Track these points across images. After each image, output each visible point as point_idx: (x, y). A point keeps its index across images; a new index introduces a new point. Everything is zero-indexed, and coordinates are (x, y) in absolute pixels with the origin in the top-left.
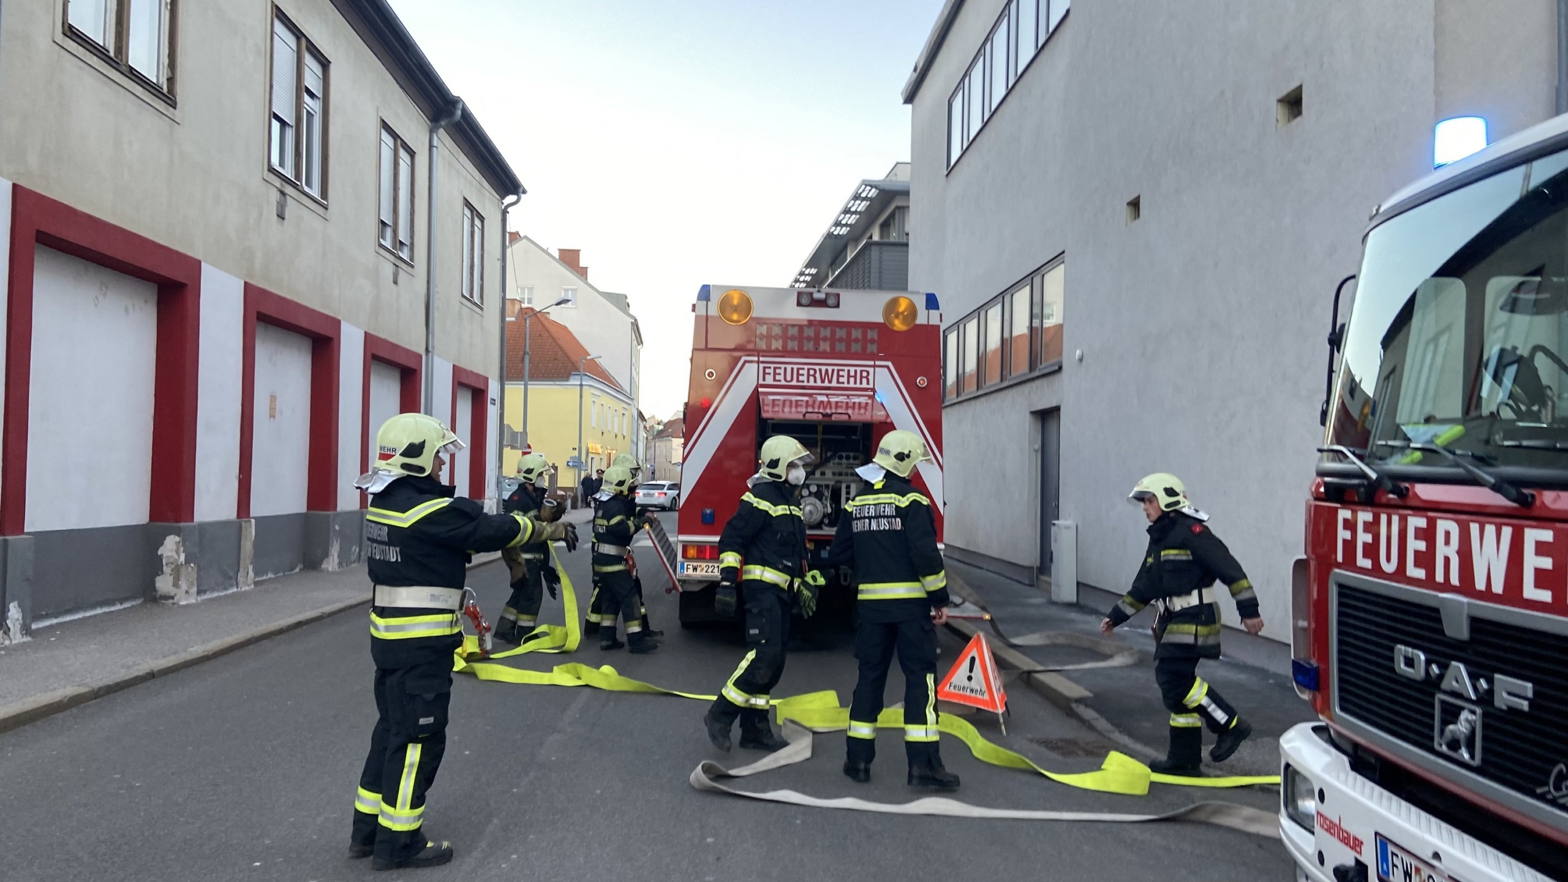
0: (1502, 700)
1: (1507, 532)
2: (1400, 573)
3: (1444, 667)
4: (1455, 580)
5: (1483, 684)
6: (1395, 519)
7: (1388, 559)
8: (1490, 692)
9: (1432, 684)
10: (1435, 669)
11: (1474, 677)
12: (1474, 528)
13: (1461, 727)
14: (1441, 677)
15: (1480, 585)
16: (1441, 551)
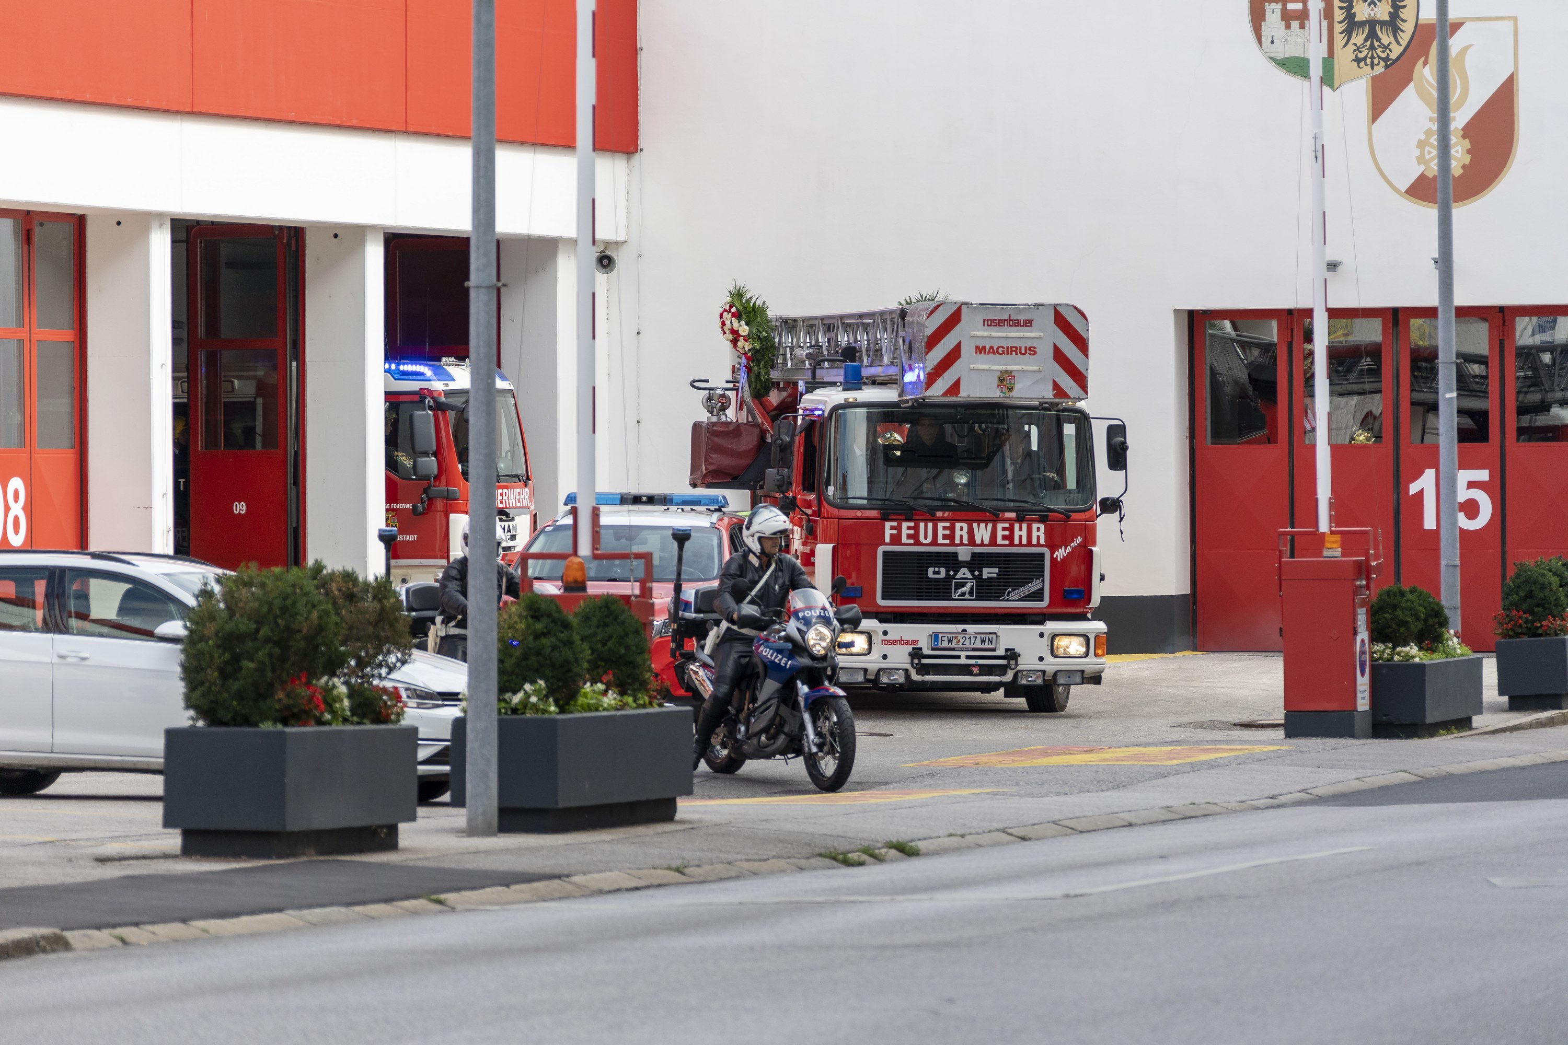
0: (985, 576)
1: (990, 525)
2: (934, 542)
3: (956, 572)
4: (965, 541)
5: (976, 573)
6: (930, 525)
7: (926, 538)
8: (981, 574)
9: (949, 578)
10: (952, 573)
11: (972, 572)
12: (975, 525)
13: (966, 589)
14: (955, 574)
15: (978, 541)
16: (958, 533)
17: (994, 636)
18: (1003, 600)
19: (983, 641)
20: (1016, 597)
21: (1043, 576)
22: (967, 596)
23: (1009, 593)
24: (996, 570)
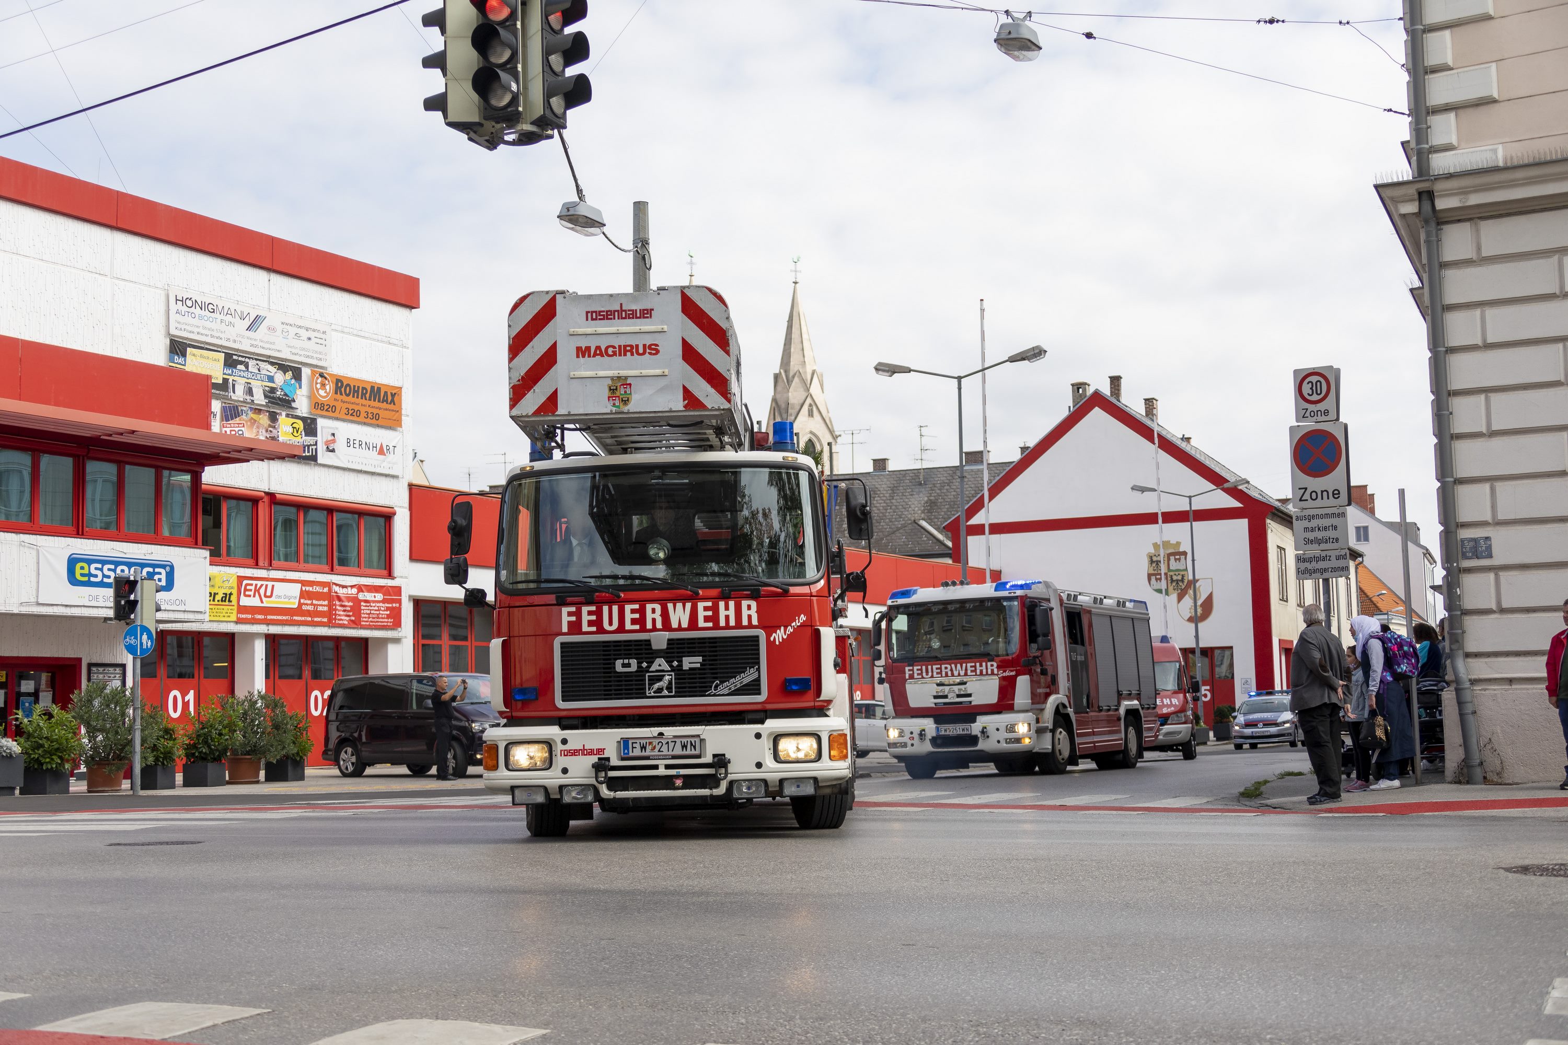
0: (687, 667)
2: (621, 629)
3: (650, 663)
5: (675, 663)
6: (615, 608)
8: (680, 666)
9: (642, 671)
10: (644, 664)
11: (670, 663)
12: (670, 606)
13: (663, 683)
14: (649, 666)
16: (649, 617)
17: (697, 740)
18: (709, 695)
19: (684, 746)
20: (726, 691)
21: (758, 663)
22: (665, 693)
23: (716, 687)
24: (700, 659)
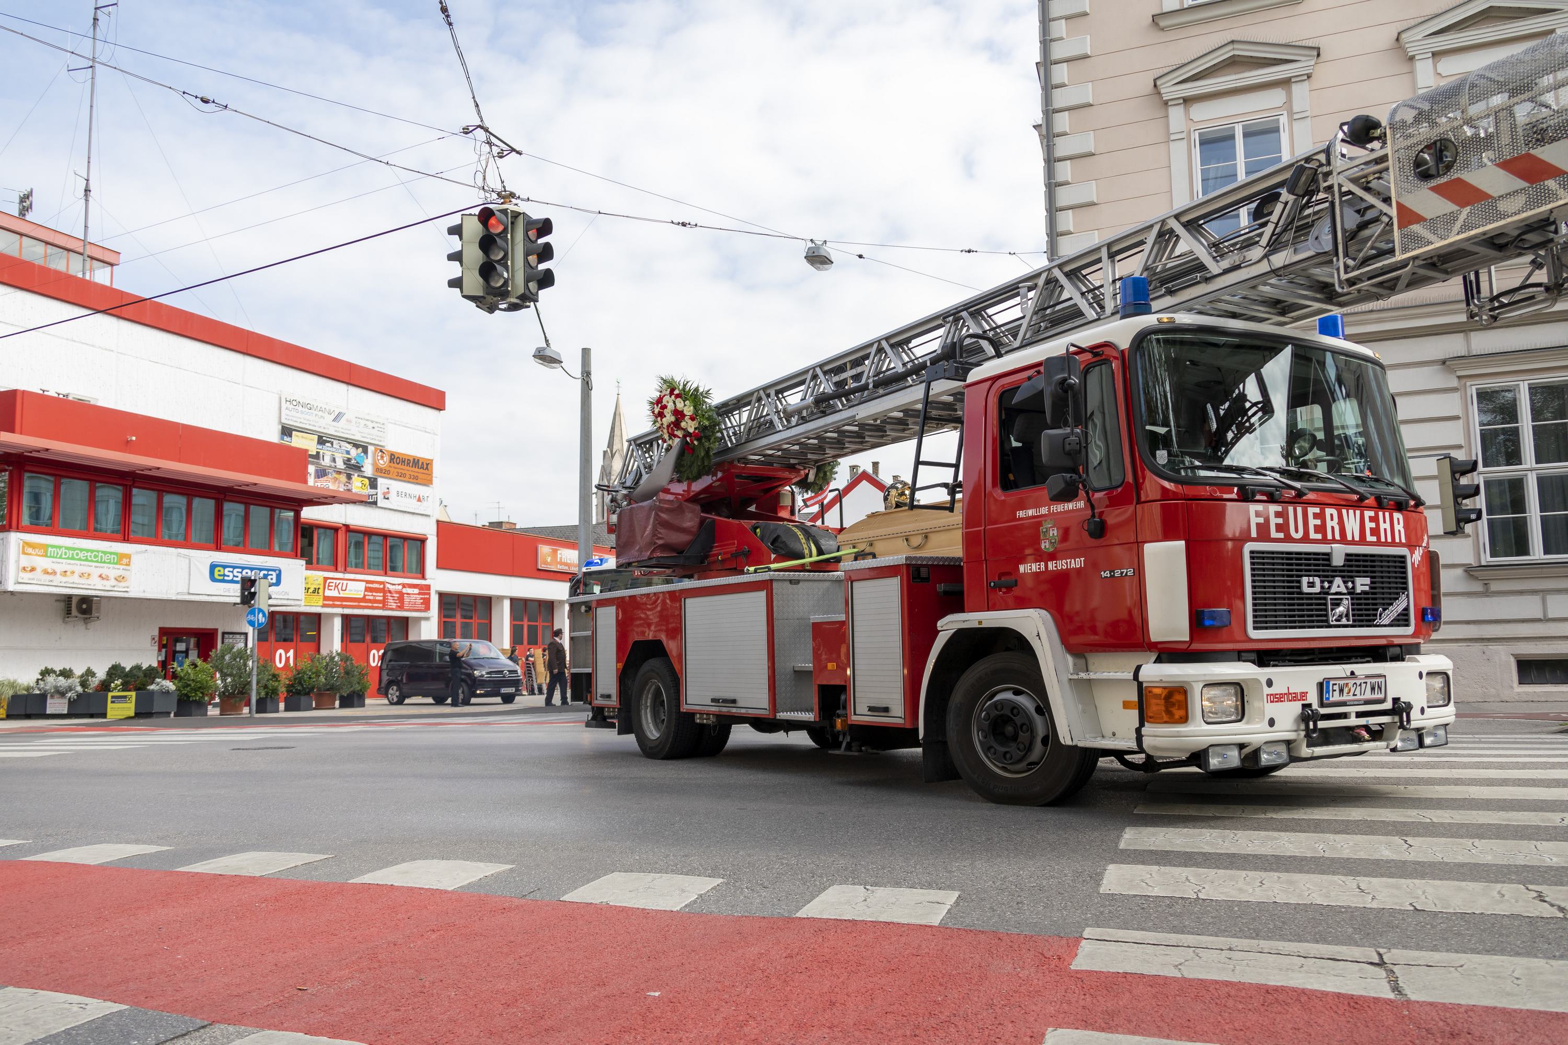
18: (1377, 626)
19: (1372, 689)
20: (1387, 622)
21: (1406, 589)
22: (1344, 621)
23: (1381, 614)
24: (1367, 581)
